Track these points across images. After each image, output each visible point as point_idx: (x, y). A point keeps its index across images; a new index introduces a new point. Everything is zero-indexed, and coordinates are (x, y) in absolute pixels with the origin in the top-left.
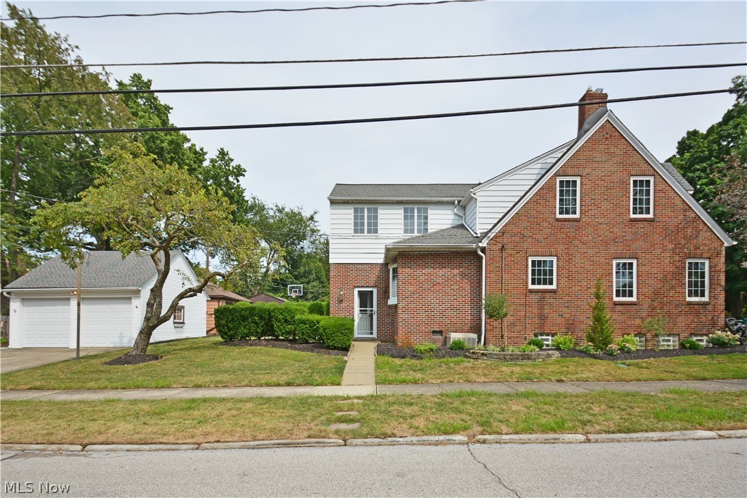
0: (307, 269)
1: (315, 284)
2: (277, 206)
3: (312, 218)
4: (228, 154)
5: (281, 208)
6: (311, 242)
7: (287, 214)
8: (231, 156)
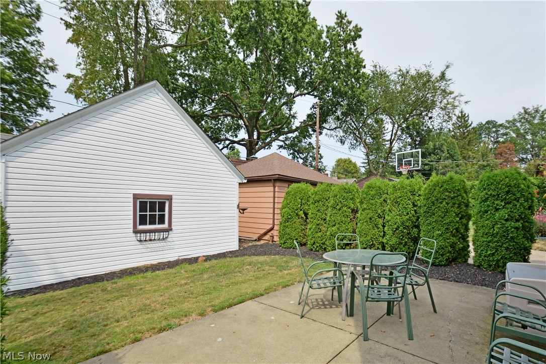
0: (437, 143)
1: (447, 162)
2: (400, 70)
3: (443, 76)
4: (346, 16)
5: (405, 71)
6: (442, 108)
7: (412, 78)
8: (349, 18)
